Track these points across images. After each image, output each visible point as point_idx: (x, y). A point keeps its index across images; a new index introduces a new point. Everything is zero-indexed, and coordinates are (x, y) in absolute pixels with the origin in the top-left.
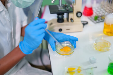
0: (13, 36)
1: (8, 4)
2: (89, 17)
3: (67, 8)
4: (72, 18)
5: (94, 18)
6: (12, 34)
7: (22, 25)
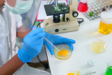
0: (9, 40)
1: (3, 9)
2: (84, 13)
3: (63, 9)
4: (68, 17)
5: (89, 14)
6: (8, 38)
7: (17, 27)
